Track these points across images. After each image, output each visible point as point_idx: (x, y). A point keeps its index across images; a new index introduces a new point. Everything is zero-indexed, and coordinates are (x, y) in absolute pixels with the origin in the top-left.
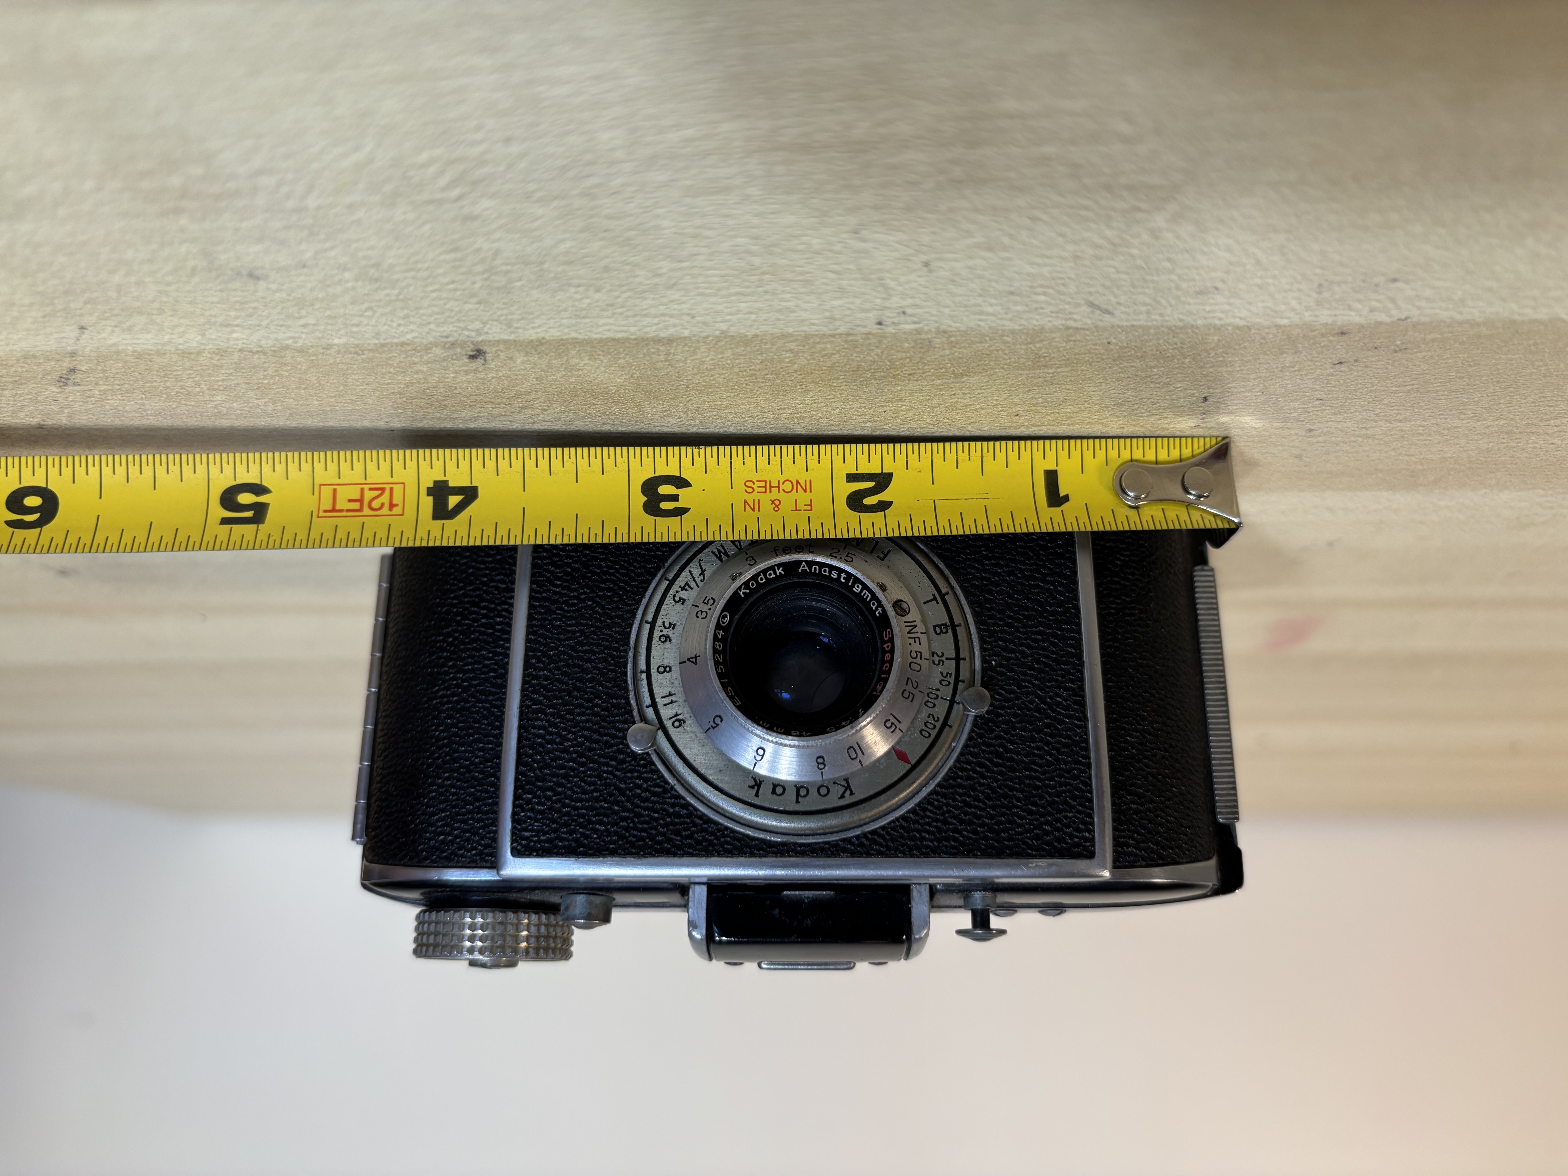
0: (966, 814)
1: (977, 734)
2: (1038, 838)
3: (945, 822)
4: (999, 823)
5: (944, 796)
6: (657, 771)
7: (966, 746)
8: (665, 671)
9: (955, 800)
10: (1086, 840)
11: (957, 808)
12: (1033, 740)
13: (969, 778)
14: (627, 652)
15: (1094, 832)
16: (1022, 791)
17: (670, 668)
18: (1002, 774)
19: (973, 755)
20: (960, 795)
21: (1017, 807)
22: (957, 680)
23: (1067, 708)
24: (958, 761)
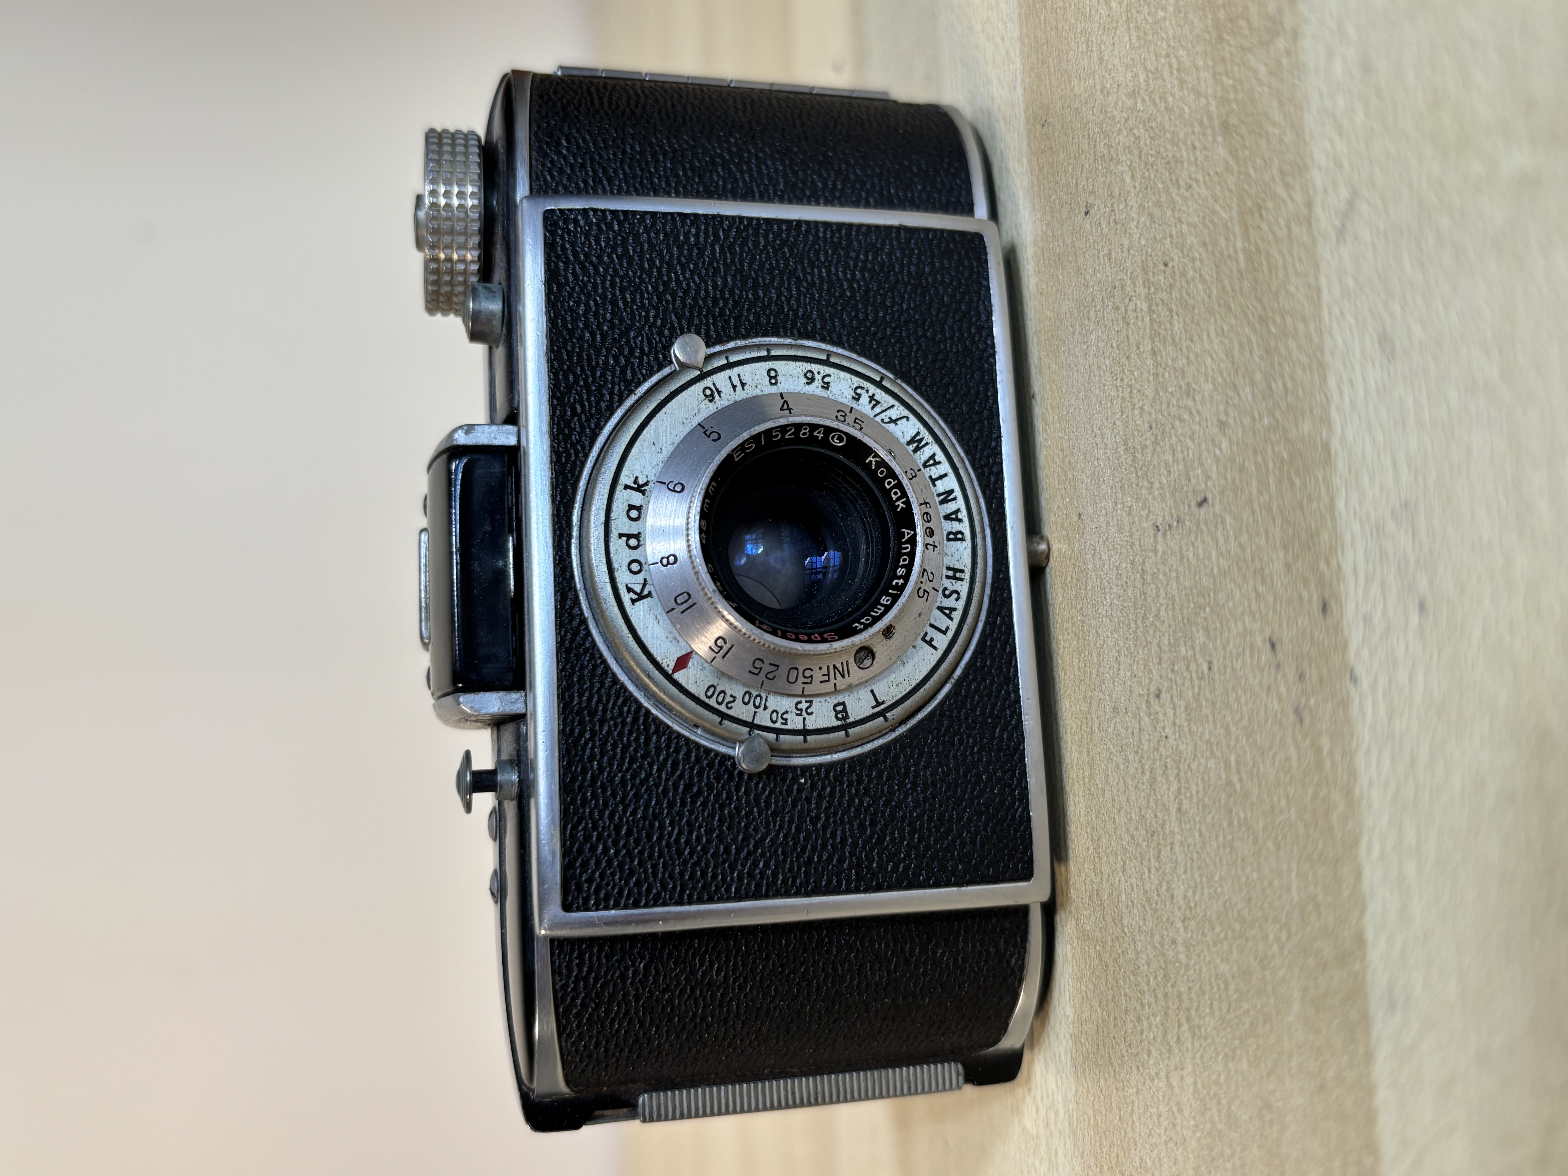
0: (614, 746)
1: (713, 760)
2: (587, 838)
3: (602, 722)
4: (604, 788)
5: (635, 720)
6: (651, 374)
7: (698, 746)
8: (771, 378)
9: (630, 733)
10: (586, 900)
11: (621, 735)
12: (709, 832)
13: (658, 750)
14: (792, 336)
15: (597, 910)
16: (644, 818)
17: (776, 384)
18: (665, 791)
19: (688, 754)
20: (637, 739)
21: (625, 811)
22: (778, 732)
23: (750, 875)
24: (679, 736)
